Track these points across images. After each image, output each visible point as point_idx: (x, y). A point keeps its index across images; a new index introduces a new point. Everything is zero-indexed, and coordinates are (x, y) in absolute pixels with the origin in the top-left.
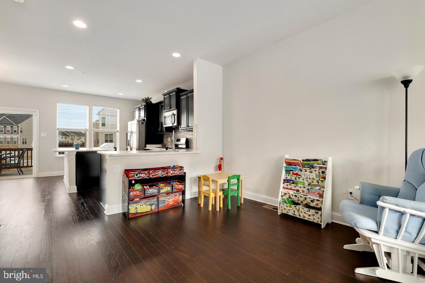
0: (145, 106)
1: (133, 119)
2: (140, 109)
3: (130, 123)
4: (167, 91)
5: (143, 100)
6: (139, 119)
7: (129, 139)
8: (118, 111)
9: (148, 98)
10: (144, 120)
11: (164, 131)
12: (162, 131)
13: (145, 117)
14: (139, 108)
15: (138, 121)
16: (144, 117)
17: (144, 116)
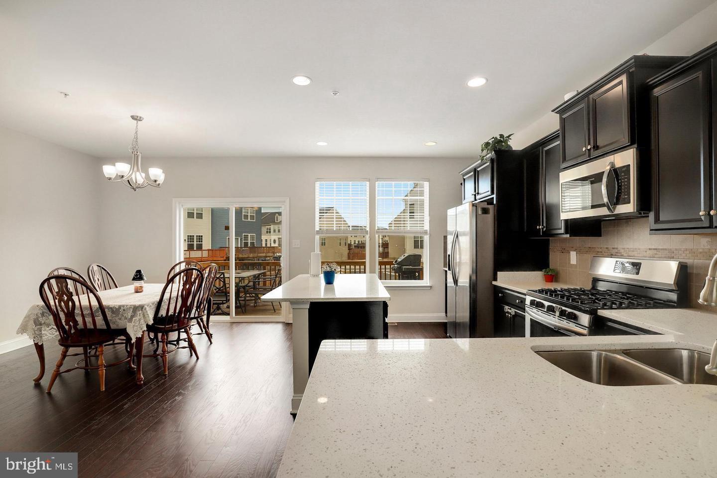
0: (492, 160)
1: (458, 200)
2: (476, 174)
3: (451, 212)
4: (575, 93)
5: (487, 144)
6: (476, 200)
7: (449, 252)
8: (426, 185)
9: (501, 136)
10: (490, 202)
11: (562, 231)
12: (549, 233)
13: (492, 193)
14: (475, 170)
15: (473, 205)
16: (489, 193)
17: (489, 189)
